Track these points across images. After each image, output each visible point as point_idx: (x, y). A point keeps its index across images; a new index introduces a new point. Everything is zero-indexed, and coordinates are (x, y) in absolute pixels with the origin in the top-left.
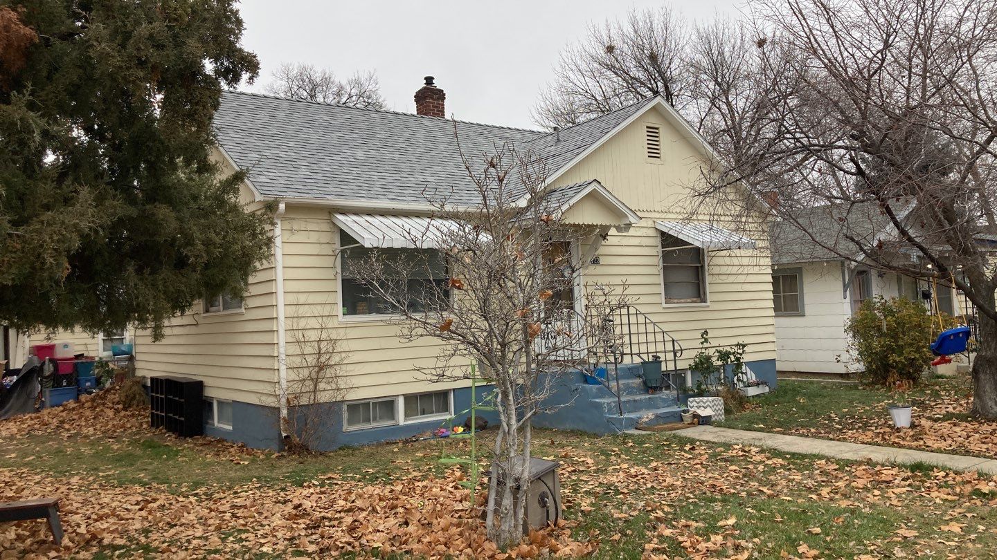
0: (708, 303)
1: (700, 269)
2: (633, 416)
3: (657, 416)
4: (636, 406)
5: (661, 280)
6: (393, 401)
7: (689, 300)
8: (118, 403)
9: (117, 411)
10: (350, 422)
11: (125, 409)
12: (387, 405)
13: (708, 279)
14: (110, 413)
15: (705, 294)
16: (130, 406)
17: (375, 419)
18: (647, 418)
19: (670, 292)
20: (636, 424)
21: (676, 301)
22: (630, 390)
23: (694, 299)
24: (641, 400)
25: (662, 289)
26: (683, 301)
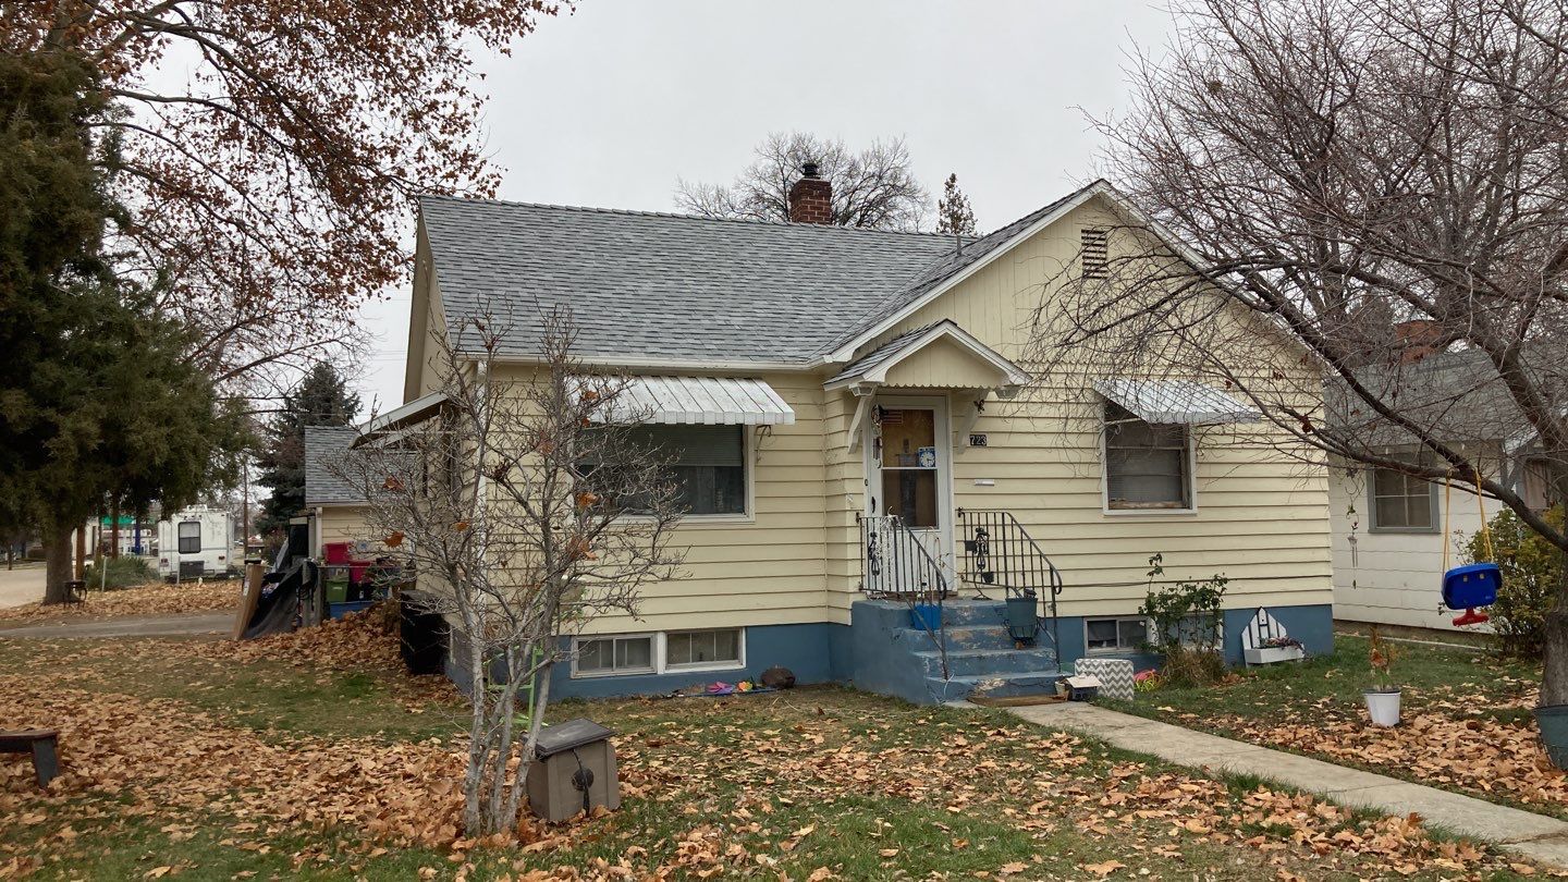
0: (1195, 510)
1: (1182, 455)
2: (964, 680)
3: (1009, 684)
4: (983, 666)
5: (1102, 471)
6: (648, 640)
7: (1159, 505)
8: (379, 625)
9: (375, 635)
10: (581, 667)
11: (384, 634)
12: (640, 646)
13: (1195, 471)
14: (364, 638)
15: (1189, 494)
16: (391, 630)
17: (620, 664)
18: (991, 685)
19: (1119, 490)
20: (968, 693)
21: (1132, 505)
22: (983, 641)
23: (1170, 503)
24: (992, 657)
25: (1104, 486)
26: (1147, 505)
